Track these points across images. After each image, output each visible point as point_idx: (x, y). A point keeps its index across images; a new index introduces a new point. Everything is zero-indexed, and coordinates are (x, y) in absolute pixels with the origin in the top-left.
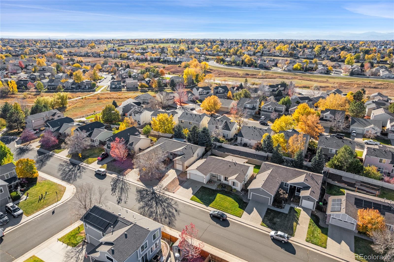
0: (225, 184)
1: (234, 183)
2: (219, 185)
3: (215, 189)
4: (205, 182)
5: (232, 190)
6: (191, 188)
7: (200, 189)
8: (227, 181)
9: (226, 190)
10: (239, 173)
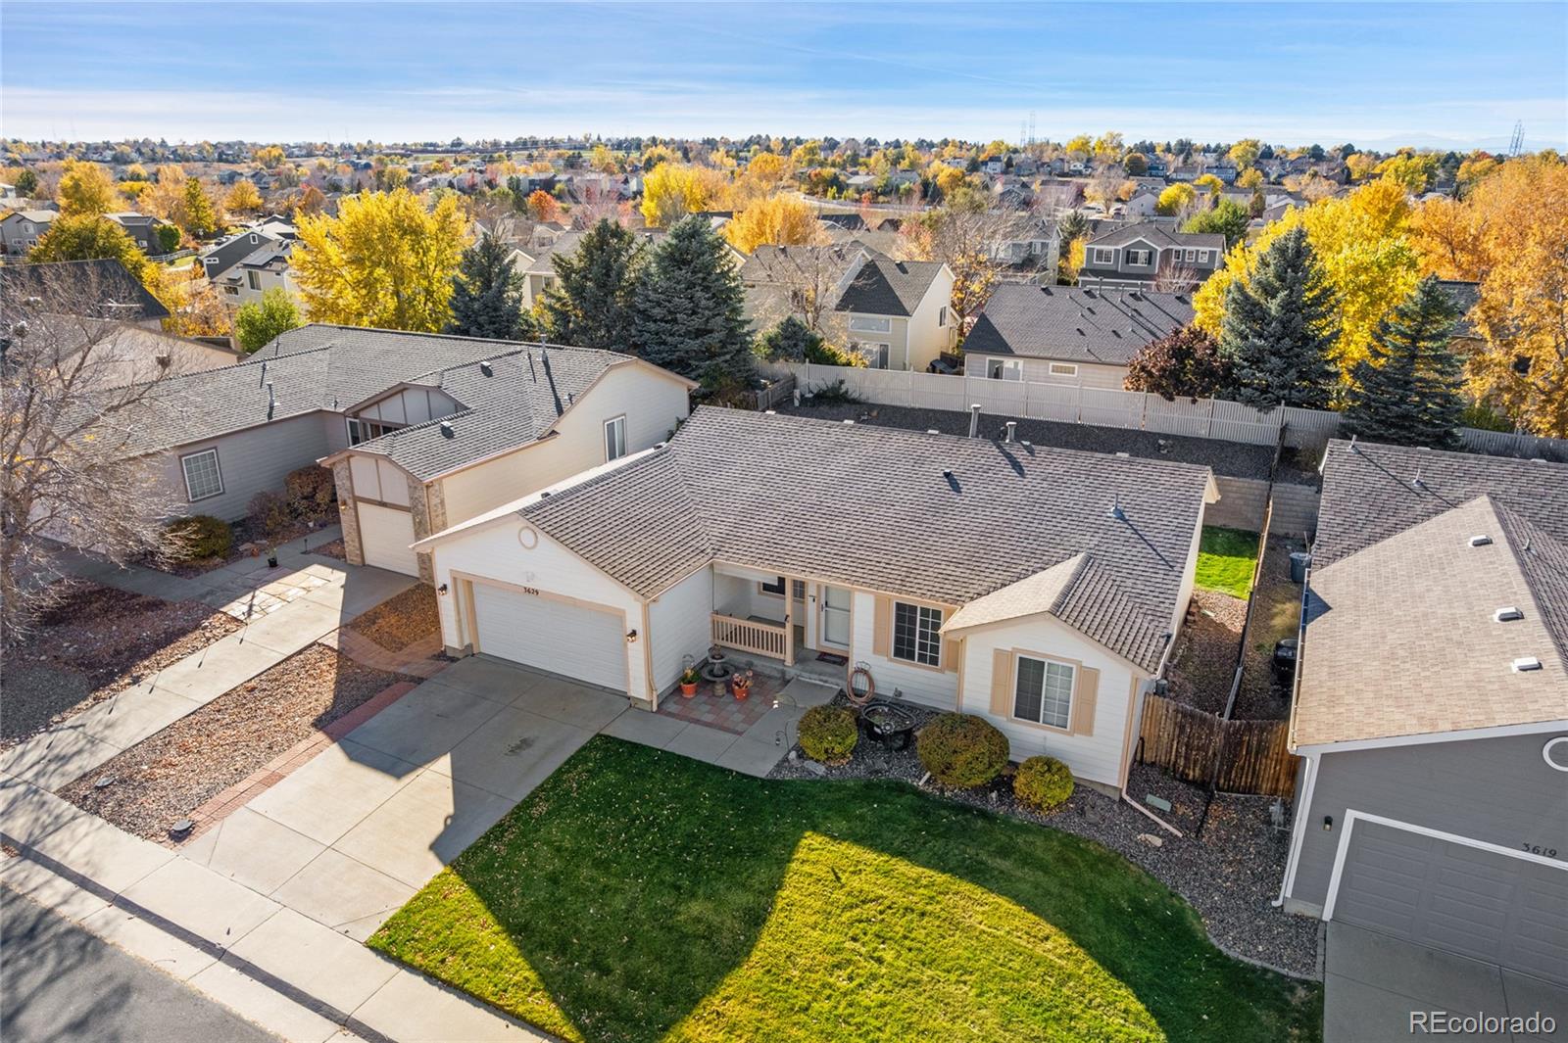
0: (898, 706)
1: (1031, 672)
2: (827, 714)
3: (762, 769)
4: (639, 689)
5: (1003, 784)
6: (444, 764)
7: (557, 777)
8: (921, 659)
9: (923, 785)
10: (1081, 556)
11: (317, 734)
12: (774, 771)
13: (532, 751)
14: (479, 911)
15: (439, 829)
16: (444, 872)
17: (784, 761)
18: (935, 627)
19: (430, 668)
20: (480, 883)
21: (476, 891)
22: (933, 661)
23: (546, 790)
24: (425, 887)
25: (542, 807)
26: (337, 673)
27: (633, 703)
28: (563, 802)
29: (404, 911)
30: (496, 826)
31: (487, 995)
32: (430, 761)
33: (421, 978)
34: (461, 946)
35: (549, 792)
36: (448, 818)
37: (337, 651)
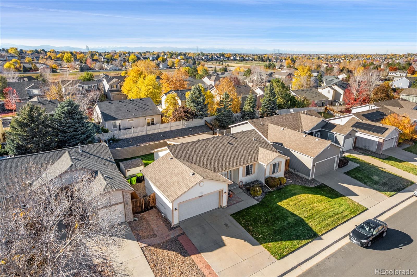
1: (274, 166)
3: (256, 202)
4: (225, 204)
8: (250, 174)
9: (271, 190)
10: (259, 147)
11: (191, 256)
12: (258, 201)
13: (229, 225)
14: (278, 243)
15: (248, 243)
16: (263, 245)
17: (255, 199)
18: (252, 167)
19: (178, 231)
20: (269, 241)
21: (271, 242)
22: (251, 173)
23: (245, 226)
24: (266, 248)
25: (251, 228)
26: (159, 249)
27: (223, 208)
28: (251, 225)
29: (272, 253)
30: (252, 235)
31: (298, 247)
32: (222, 239)
33: (290, 255)
34: (285, 247)
35: (246, 226)
36: (245, 241)
37: (149, 246)
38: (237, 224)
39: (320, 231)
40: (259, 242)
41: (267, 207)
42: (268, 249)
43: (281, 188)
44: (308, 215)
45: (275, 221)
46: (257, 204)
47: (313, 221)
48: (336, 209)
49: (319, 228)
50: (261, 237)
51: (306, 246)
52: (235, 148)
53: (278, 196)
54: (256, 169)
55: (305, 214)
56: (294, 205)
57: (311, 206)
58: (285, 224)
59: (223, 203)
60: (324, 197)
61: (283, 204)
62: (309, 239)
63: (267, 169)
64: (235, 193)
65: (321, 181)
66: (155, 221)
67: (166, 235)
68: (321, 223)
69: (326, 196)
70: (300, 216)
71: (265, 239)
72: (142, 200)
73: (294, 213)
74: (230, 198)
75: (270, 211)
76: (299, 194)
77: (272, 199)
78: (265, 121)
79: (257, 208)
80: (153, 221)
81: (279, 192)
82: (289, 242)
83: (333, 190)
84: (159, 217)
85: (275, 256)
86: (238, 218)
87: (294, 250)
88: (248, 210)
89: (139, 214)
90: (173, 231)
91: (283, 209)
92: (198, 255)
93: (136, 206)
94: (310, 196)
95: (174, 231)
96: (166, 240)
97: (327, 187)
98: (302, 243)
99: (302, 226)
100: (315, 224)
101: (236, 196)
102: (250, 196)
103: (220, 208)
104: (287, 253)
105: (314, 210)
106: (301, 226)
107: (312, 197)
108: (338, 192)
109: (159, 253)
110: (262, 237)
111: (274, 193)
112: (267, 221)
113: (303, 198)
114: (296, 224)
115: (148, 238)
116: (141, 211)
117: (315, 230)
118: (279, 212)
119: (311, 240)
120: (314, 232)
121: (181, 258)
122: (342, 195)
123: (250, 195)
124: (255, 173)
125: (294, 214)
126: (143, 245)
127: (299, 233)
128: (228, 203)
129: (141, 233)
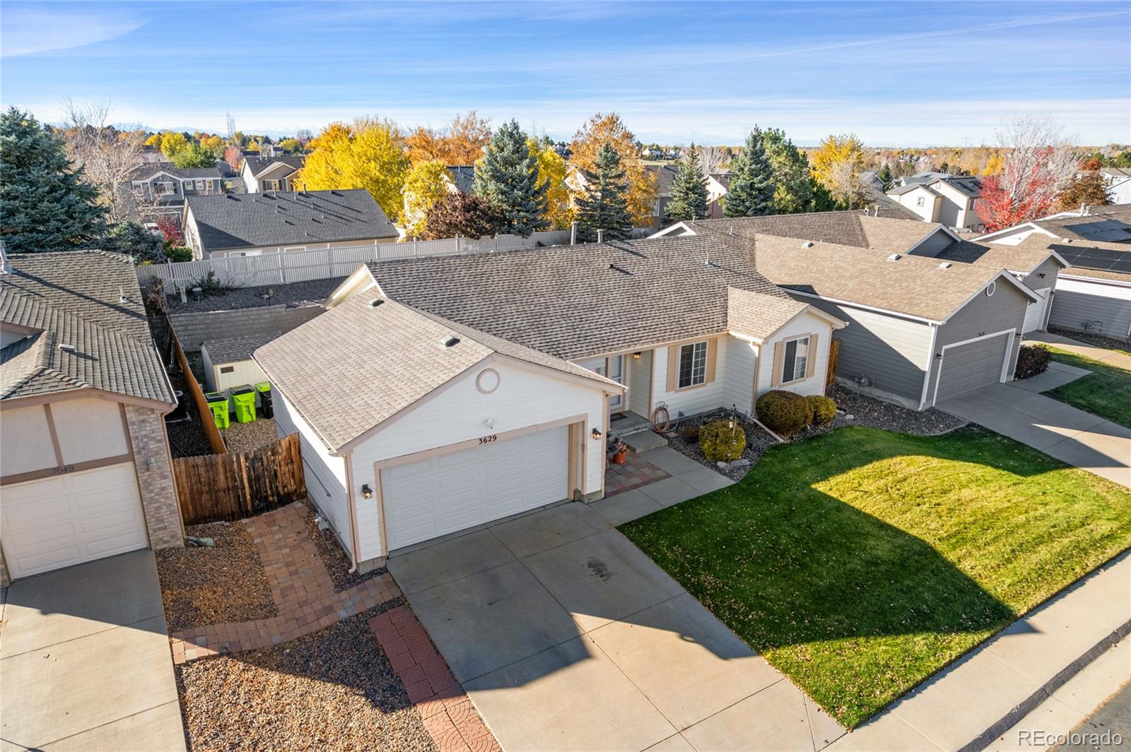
3: (726, 480)
4: (595, 483)
8: (695, 382)
9: (782, 441)
10: (730, 288)
11: (419, 707)
12: (731, 477)
13: (612, 565)
14: (837, 644)
15: (697, 648)
16: (769, 655)
17: (721, 471)
18: (704, 354)
19: (374, 592)
20: (798, 635)
21: (808, 640)
22: (702, 380)
23: (682, 573)
24: (785, 671)
25: (708, 579)
26: (271, 670)
27: (586, 500)
28: (708, 567)
29: (815, 692)
30: (716, 612)
31: (937, 664)
32: (574, 628)
33: (905, 703)
34: (877, 665)
35: (687, 571)
36: (682, 637)
37: (221, 655)
38: (647, 564)
39: (1015, 597)
40: (748, 640)
41: (774, 498)
42: (797, 673)
43: (819, 436)
44: (945, 528)
45: (811, 551)
46: (731, 487)
47: (976, 553)
48: (1057, 511)
49: (1008, 581)
50: (755, 620)
51: (971, 661)
52: (637, 285)
53: (811, 460)
54: (718, 362)
55: (933, 526)
56: (880, 491)
57: (952, 496)
58: (855, 564)
59: (588, 478)
60: (989, 469)
61: (835, 487)
62: (977, 628)
63: (762, 359)
64: (638, 451)
65: (966, 415)
66: (287, 550)
67: (318, 606)
68: (1009, 561)
69: (997, 467)
70: (914, 532)
71: (775, 628)
72: (239, 463)
73: (888, 521)
74: (616, 467)
75: (788, 515)
76: (892, 456)
77: (789, 471)
78: (744, 227)
79: (730, 501)
80: (280, 548)
81: (813, 449)
82: (889, 640)
83: (1020, 445)
84: (306, 534)
85: (832, 709)
86: (650, 541)
87: (919, 677)
88: (692, 507)
89: (228, 524)
90: (353, 590)
91: (840, 507)
92: (451, 703)
93: (210, 484)
94: (935, 462)
95: (360, 591)
96: (315, 628)
97: (994, 434)
98: (950, 648)
99: (932, 572)
100: (985, 567)
101: (638, 461)
102: (697, 460)
103: (573, 501)
104: (888, 695)
105: (968, 511)
106: (928, 572)
107: (947, 468)
108: (1040, 452)
109: (260, 692)
110: (761, 620)
111: (795, 450)
112: (776, 550)
113: (912, 469)
114: (903, 564)
115: (232, 619)
116: (235, 508)
117: (993, 592)
118: (826, 519)
119: (986, 635)
120: (990, 597)
121: (364, 714)
122: (1061, 462)
123: (700, 455)
124: (713, 379)
125: (890, 527)
126: (194, 652)
127: (925, 602)
128: (606, 484)
129: (204, 598)
